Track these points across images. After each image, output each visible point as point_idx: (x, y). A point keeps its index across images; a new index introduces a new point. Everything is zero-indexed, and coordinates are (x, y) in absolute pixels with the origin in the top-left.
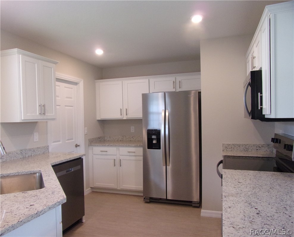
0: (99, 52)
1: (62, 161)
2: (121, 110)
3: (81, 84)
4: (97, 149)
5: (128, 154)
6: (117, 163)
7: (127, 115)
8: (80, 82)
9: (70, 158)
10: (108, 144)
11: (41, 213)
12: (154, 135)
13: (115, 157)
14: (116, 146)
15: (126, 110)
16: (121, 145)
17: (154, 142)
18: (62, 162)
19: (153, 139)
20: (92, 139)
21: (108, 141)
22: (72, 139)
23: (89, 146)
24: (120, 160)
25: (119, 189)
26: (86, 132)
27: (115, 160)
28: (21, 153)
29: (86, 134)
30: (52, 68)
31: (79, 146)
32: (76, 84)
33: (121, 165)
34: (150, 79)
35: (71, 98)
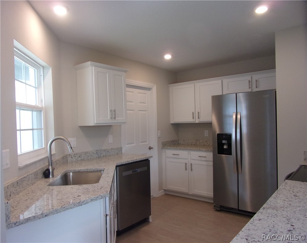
0: (168, 57)
1: (129, 161)
2: (193, 113)
3: (154, 89)
4: (170, 152)
5: (200, 158)
6: (189, 167)
7: (199, 118)
8: (153, 87)
9: (136, 160)
10: (179, 148)
11: (83, 203)
12: (225, 139)
13: (186, 161)
14: (187, 150)
15: (199, 113)
16: (192, 149)
17: (225, 147)
19: (224, 144)
20: (166, 142)
21: (182, 144)
22: (146, 142)
23: (162, 149)
24: (191, 164)
25: (190, 193)
26: (159, 135)
27: (186, 164)
28: (97, 153)
29: (159, 137)
30: (122, 76)
31: (152, 148)
32: (149, 89)
33: (192, 170)
34: (223, 80)
35: (145, 103)
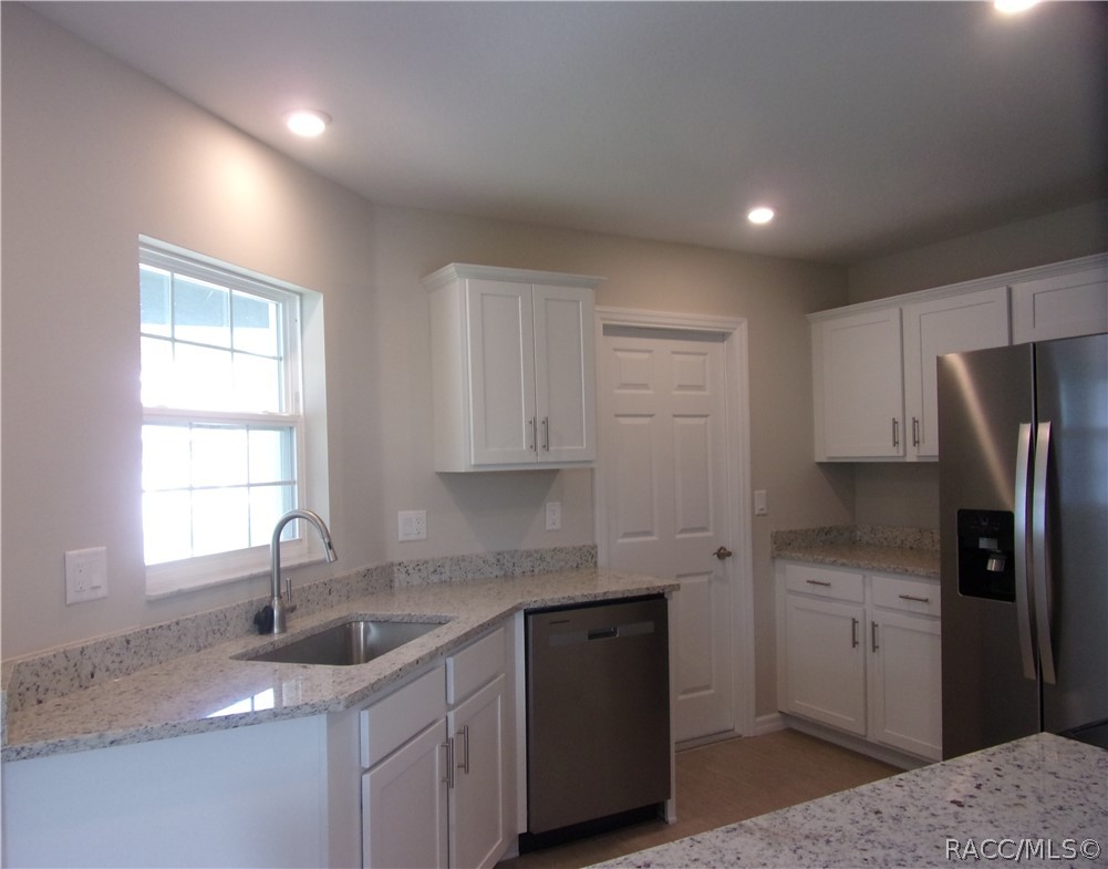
0: (761, 215)
1: (573, 598)
2: (895, 423)
3: (740, 335)
4: (798, 574)
5: (904, 604)
6: (864, 634)
7: (916, 442)
8: (735, 329)
9: (605, 593)
10: (833, 559)
12: (988, 535)
13: (856, 612)
14: (859, 567)
15: (915, 421)
16: (875, 565)
17: (992, 565)
18: (572, 602)
19: (987, 555)
20: (791, 532)
21: (868, 544)
22: (704, 529)
23: (773, 558)
24: (874, 625)
25: (870, 739)
26: (760, 505)
27: (854, 622)
28: (498, 561)
29: (758, 515)
30: (578, 302)
31: (729, 554)
32: (721, 337)
33: (875, 648)
34: (1012, 286)
35: (700, 388)
